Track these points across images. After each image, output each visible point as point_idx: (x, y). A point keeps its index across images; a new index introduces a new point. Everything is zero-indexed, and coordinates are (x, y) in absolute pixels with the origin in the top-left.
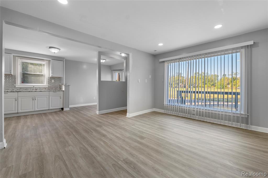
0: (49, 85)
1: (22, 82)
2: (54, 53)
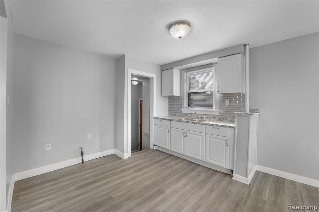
0: (220, 111)
1: (189, 106)
2: (180, 37)
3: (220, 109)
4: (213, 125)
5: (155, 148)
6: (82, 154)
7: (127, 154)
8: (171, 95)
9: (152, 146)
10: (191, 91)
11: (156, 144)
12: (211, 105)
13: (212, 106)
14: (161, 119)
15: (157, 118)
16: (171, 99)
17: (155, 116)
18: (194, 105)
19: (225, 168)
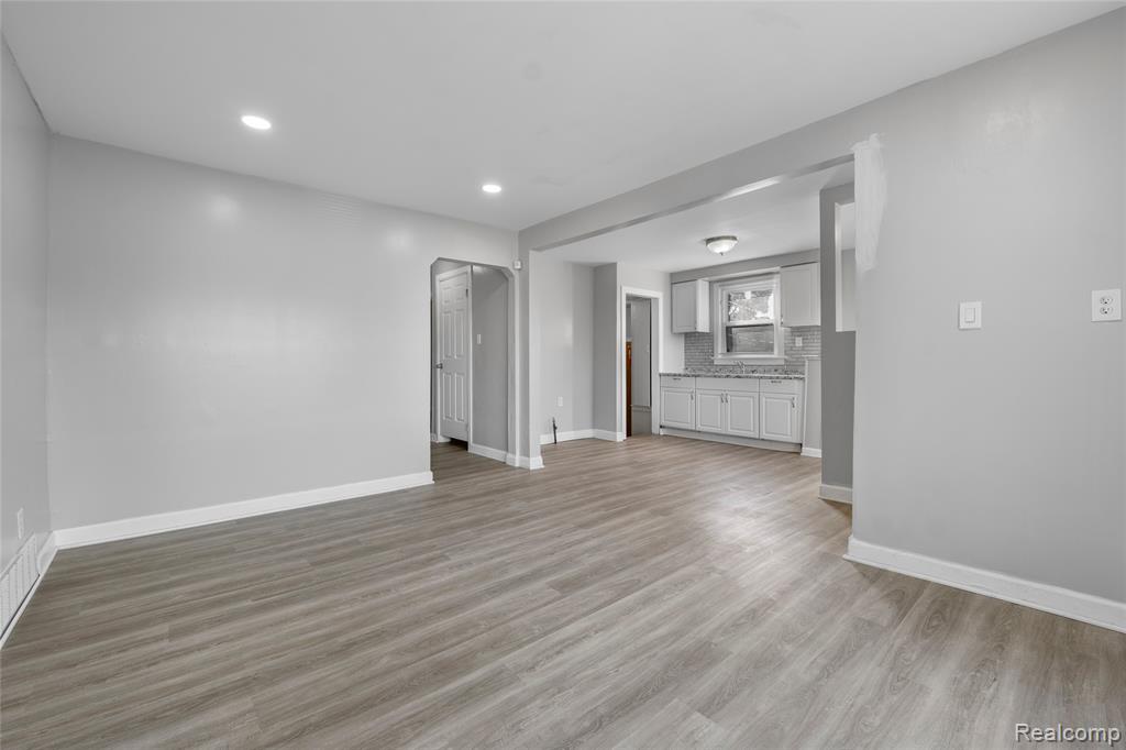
0: (786, 357)
1: (728, 351)
2: (722, 254)
3: (786, 354)
4: (771, 378)
5: (662, 432)
6: (555, 428)
7: (621, 436)
8: (693, 330)
9: (655, 429)
10: (733, 323)
11: (663, 423)
12: (770, 349)
13: (772, 350)
14: (675, 375)
15: (668, 375)
16: (692, 338)
17: (661, 371)
18: (738, 348)
19: (790, 440)
